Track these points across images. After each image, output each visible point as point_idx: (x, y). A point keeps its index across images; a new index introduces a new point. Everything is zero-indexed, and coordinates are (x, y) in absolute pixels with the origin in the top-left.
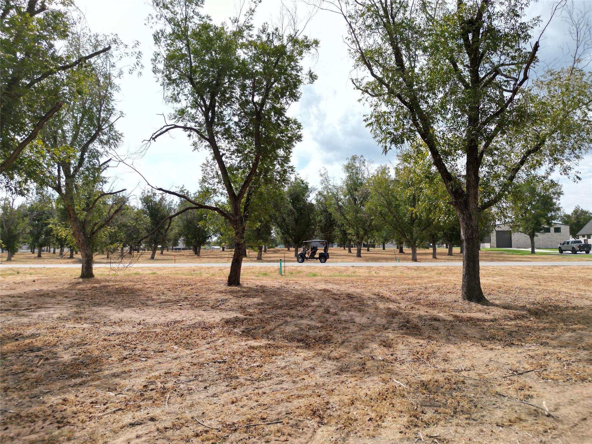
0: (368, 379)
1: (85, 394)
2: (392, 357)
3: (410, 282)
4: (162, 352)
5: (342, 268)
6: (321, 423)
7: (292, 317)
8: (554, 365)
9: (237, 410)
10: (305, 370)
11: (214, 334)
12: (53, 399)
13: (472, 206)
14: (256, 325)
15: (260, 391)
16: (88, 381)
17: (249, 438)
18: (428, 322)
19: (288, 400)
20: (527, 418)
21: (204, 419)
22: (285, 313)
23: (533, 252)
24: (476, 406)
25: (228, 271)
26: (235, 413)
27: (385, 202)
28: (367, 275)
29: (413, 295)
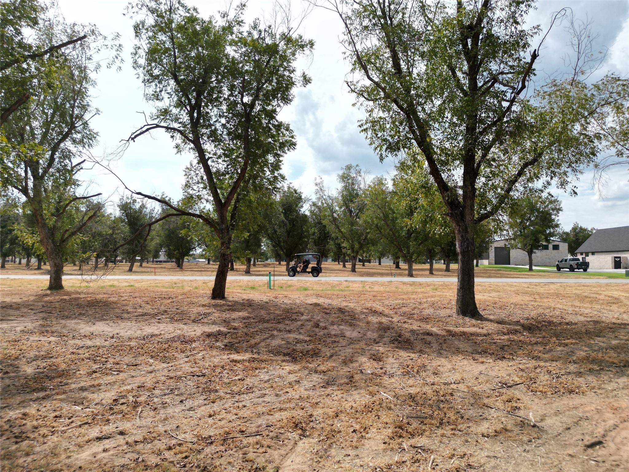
0: (355, 392)
1: (48, 408)
2: (381, 371)
3: (405, 297)
4: (136, 365)
5: (335, 282)
6: (303, 435)
7: (280, 331)
8: (544, 378)
9: (215, 424)
10: (290, 384)
11: (194, 348)
12: (11, 413)
13: (468, 218)
14: (241, 339)
15: (241, 405)
16: (53, 395)
17: (226, 450)
18: (421, 337)
19: (270, 412)
20: (513, 429)
21: (178, 433)
22: (271, 327)
23: (531, 269)
24: (462, 418)
25: (212, 285)
26: (212, 426)
27: (381, 215)
28: (361, 289)
29: (407, 310)
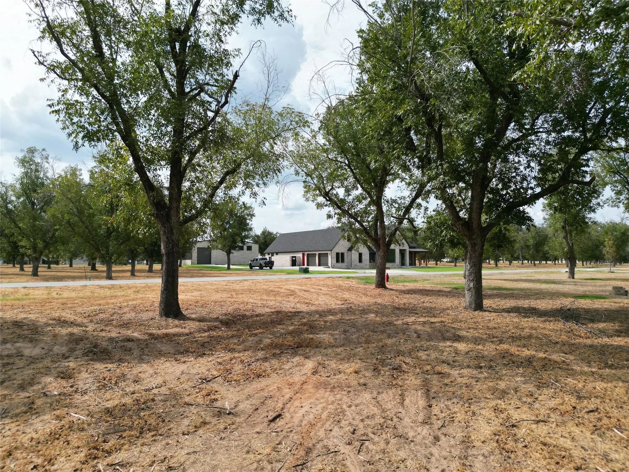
0: (36, 421)
2: (71, 389)
3: (102, 302)
5: (8, 290)
13: (174, 219)
18: (120, 344)
20: (211, 420)
23: (229, 268)
24: (164, 421)
27: (75, 210)
28: (45, 297)
29: (105, 316)
